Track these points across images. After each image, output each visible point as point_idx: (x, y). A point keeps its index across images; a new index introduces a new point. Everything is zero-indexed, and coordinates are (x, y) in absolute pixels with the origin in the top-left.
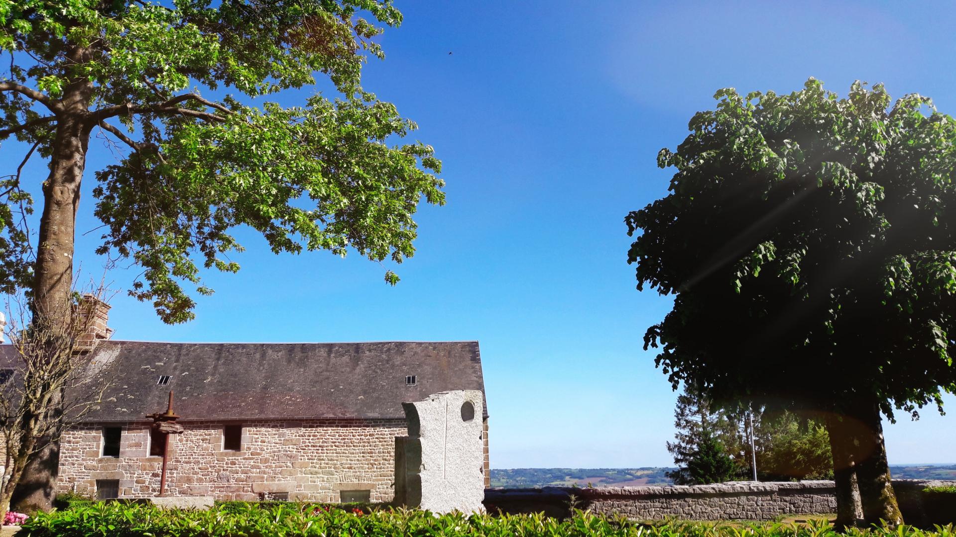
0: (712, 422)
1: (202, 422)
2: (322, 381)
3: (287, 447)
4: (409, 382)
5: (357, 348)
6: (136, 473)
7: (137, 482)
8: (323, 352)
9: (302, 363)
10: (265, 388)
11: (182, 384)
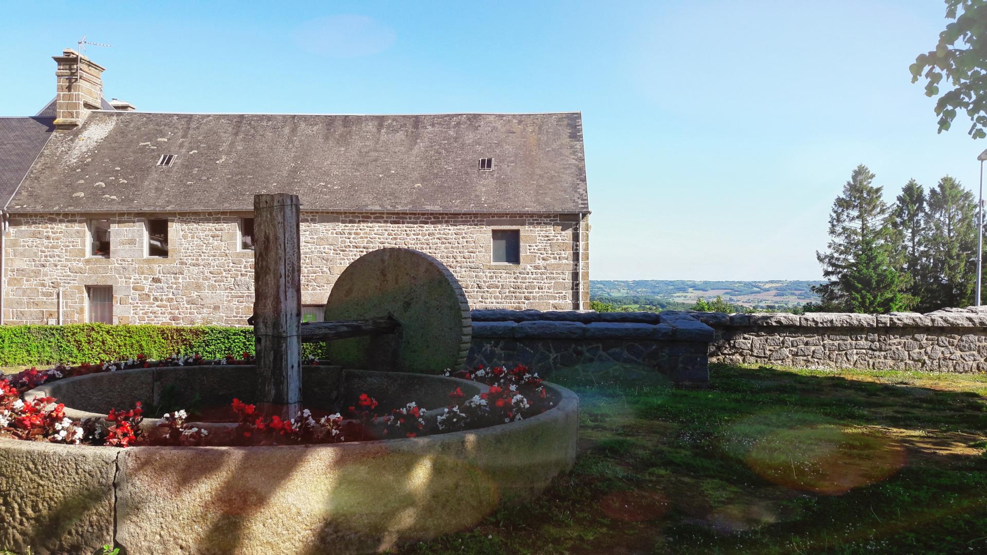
0: (874, 229)
1: (210, 214)
2: (368, 164)
3: (322, 247)
4: (483, 166)
5: (417, 121)
6: (133, 278)
7: (135, 289)
8: (371, 127)
9: (344, 140)
10: (294, 171)
11: (188, 165)
